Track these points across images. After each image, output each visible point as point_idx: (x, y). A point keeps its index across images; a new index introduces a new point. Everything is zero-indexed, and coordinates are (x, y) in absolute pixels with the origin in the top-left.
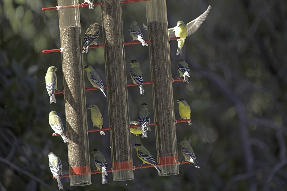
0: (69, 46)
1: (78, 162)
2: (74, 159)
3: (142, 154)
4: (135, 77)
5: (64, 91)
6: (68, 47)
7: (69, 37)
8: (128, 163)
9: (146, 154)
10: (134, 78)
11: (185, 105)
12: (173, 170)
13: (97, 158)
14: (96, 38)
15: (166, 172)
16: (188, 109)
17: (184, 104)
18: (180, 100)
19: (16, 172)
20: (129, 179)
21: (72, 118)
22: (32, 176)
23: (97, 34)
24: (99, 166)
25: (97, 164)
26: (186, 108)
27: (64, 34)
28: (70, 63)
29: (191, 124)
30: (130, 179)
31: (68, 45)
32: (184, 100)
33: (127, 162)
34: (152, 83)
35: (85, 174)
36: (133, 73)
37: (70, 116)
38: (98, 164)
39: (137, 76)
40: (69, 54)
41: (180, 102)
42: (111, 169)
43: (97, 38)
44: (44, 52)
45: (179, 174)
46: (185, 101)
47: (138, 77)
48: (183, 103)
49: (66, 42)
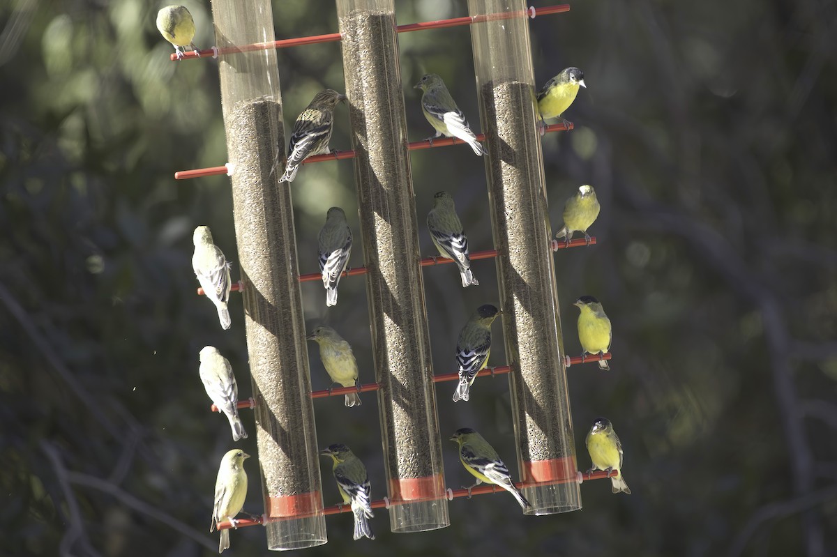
0: (249, 156)
1: (284, 481)
2: (273, 473)
3: (473, 456)
4: (443, 240)
5: (240, 285)
6: (245, 161)
7: (247, 132)
8: (432, 482)
9: (485, 456)
10: (441, 242)
11: (599, 316)
12: (563, 499)
13: (342, 471)
14: (326, 134)
15: (544, 503)
16: (605, 329)
17: (597, 313)
18: (586, 300)
19: (137, 518)
20: (436, 525)
21: (263, 360)
22: (181, 527)
23: (325, 124)
24: (349, 492)
25: (342, 487)
26: (600, 325)
27: (232, 125)
28: (253, 206)
29: (606, 368)
30: (439, 527)
31: (246, 155)
32: (597, 302)
33: (429, 480)
34: (495, 255)
35: (307, 516)
36: (435, 229)
37: (260, 354)
38: (346, 487)
39: (447, 236)
40: (250, 179)
41: (586, 306)
42: (385, 498)
43: (330, 135)
44: (179, 176)
45: (580, 507)
46: (600, 306)
47: (449, 237)
48: (593, 309)
49: (240, 148)
